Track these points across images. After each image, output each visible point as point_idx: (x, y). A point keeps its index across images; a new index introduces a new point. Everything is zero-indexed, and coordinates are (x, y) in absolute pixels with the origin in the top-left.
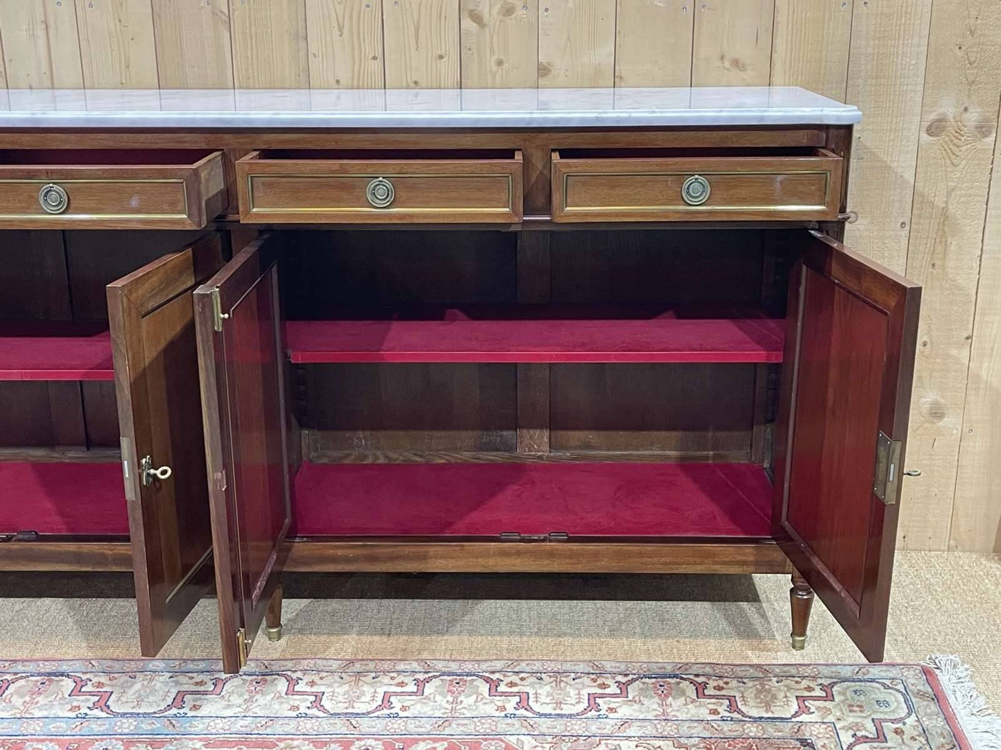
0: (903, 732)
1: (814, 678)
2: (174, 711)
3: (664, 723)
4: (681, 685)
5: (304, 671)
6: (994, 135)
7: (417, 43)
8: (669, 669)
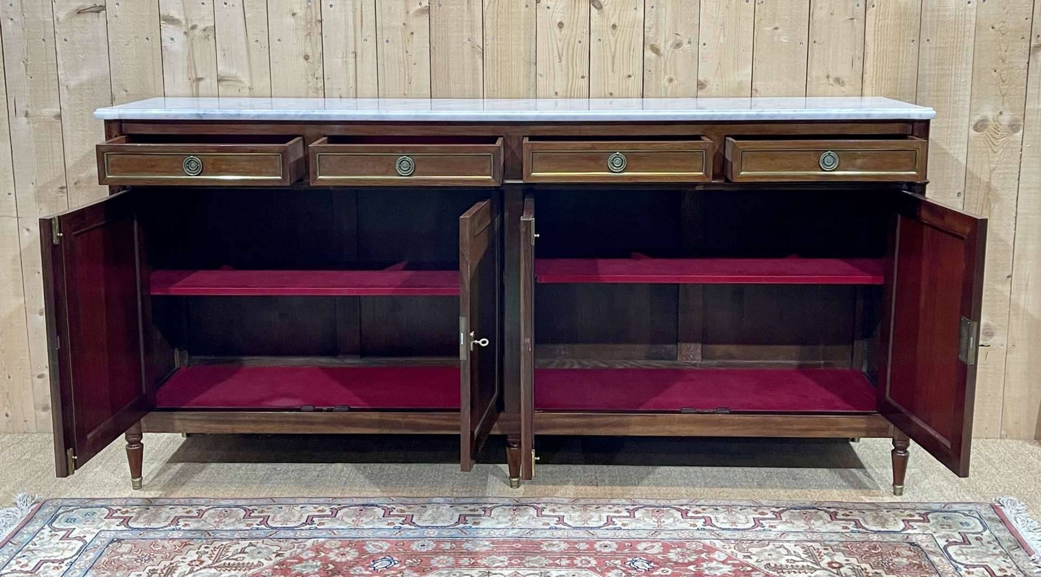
0: (982, 539)
1: (914, 510)
2: (461, 525)
3: (811, 534)
4: (818, 513)
5: (546, 503)
6: (1022, 131)
7: (613, 67)
8: (808, 504)
